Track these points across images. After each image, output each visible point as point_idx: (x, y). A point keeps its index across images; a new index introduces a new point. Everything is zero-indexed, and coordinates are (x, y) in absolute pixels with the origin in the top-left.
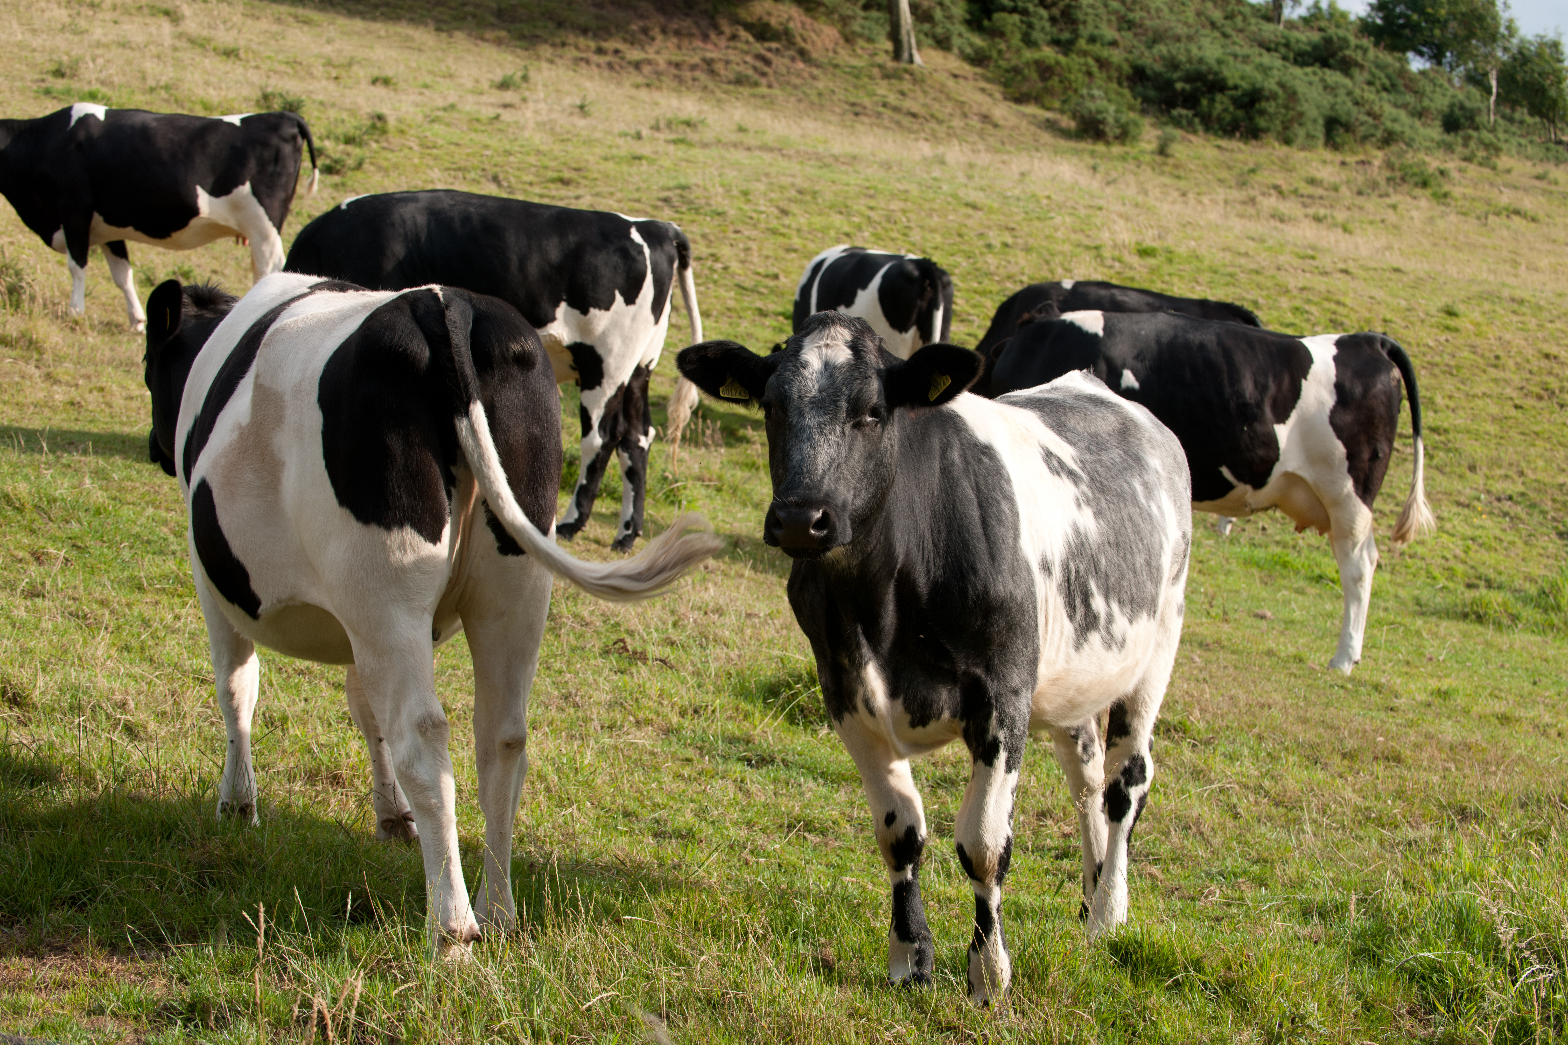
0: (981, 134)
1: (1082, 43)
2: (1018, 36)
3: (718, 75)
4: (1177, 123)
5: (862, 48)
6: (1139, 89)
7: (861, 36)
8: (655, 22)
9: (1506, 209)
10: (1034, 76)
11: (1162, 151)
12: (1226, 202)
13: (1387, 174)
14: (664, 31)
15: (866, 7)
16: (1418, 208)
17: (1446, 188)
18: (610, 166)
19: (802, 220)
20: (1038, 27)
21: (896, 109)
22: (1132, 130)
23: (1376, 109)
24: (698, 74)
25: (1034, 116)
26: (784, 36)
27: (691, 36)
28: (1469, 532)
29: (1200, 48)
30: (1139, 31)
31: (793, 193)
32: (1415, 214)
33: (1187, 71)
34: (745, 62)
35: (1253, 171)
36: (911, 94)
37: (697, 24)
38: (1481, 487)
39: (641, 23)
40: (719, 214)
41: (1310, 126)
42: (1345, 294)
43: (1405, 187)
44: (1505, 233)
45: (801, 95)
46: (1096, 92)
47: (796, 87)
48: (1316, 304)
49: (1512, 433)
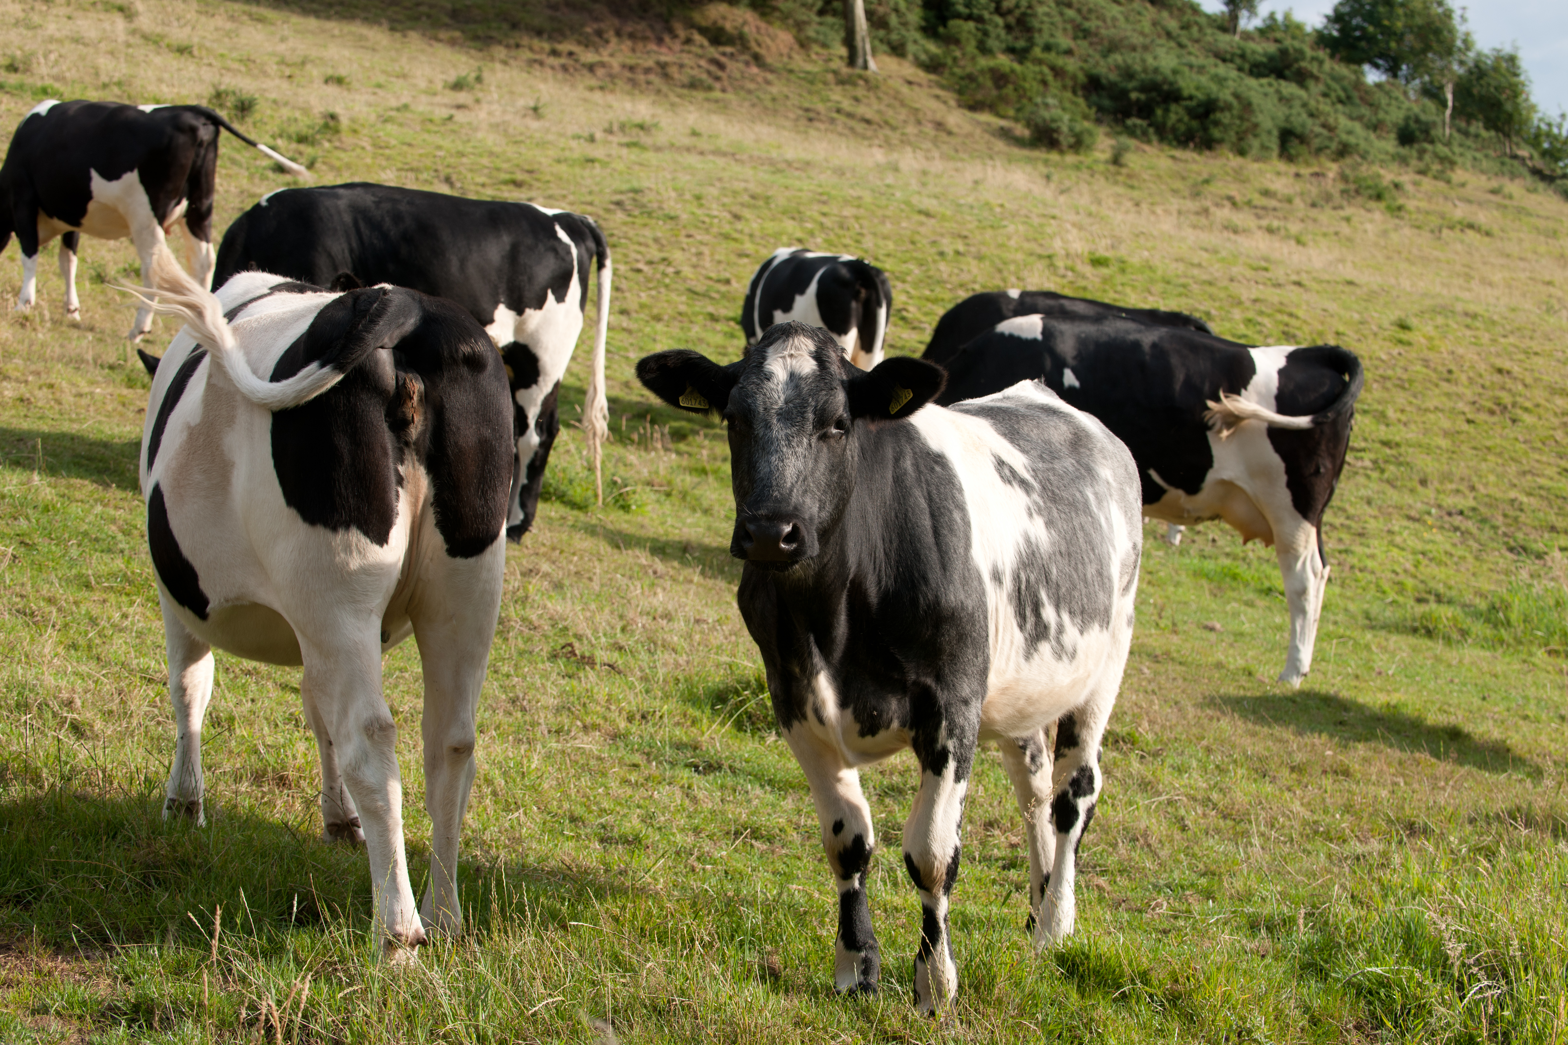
0: (935, 141)
1: (1037, 52)
2: (973, 43)
3: (672, 78)
4: (1131, 132)
5: (817, 54)
6: (1094, 98)
7: (816, 41)
8: (609, 24)
9: (1460, 223)
10: (989, 84)
11: (1116, 161)
12: (1180, 213)
13: (1341, 186)
14: (618, 34)
15: (821, 13)
16: (1372, 221)
17: (1401, 201)
18: (563, 168)
19: (755, 226)
20: (993, 35)
21: (850, 115)
22: (1087, 139)
23: (1331, 121)
24: (652, 77)
25: (988, 124)
26: (739, 40)
27: (645, 39)
28: (1420, 546)
29: (1155, 58)
30: (1095, 40)
31: (746, 198)
32: (1369, 227)
33: (1142, 81)
34: (699, 66)
35: (1207, 182)
36: (865, 101)
37: (652, 27)
38: (1432, 502)
39: (595, 26)
40: (672, 218)
41: (1264, 137)
42: (1298, 306)
43: (1359, 200)
44: (1459, 247)
45: (755, 100)
46: (1051, 101)
47: (750, 92)
48: (1269, 316)
49: (1464, 447)
